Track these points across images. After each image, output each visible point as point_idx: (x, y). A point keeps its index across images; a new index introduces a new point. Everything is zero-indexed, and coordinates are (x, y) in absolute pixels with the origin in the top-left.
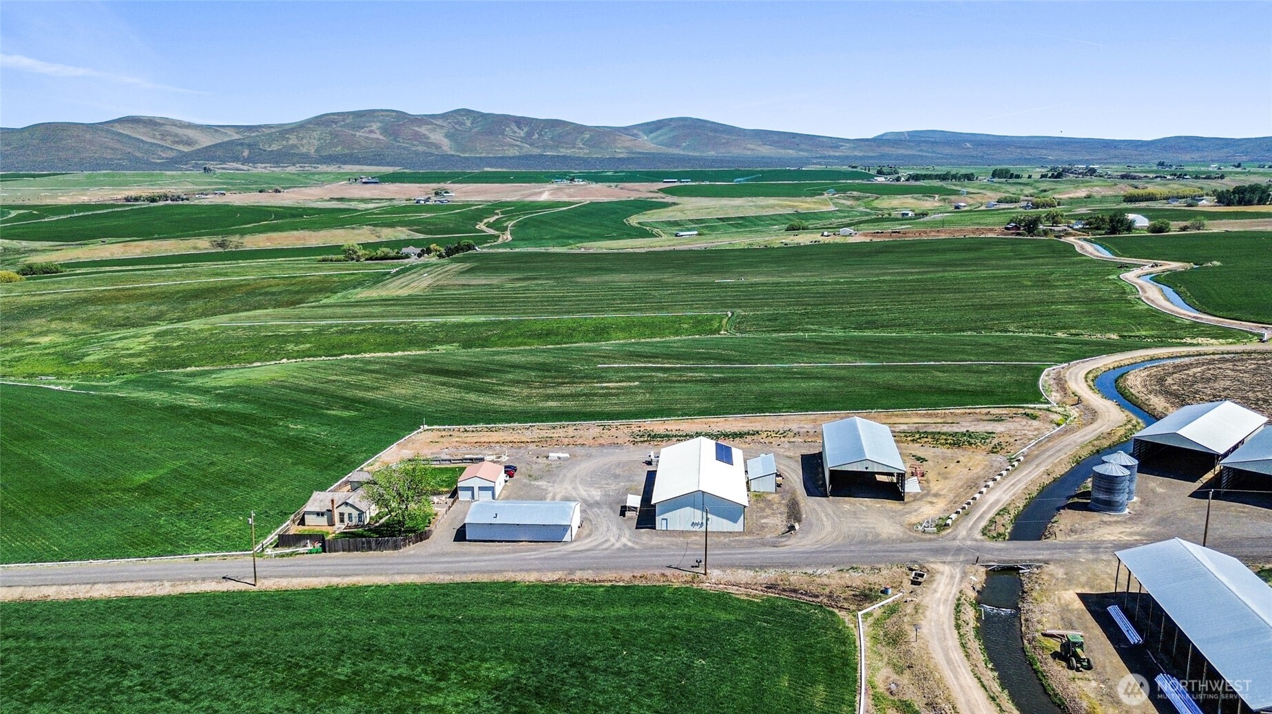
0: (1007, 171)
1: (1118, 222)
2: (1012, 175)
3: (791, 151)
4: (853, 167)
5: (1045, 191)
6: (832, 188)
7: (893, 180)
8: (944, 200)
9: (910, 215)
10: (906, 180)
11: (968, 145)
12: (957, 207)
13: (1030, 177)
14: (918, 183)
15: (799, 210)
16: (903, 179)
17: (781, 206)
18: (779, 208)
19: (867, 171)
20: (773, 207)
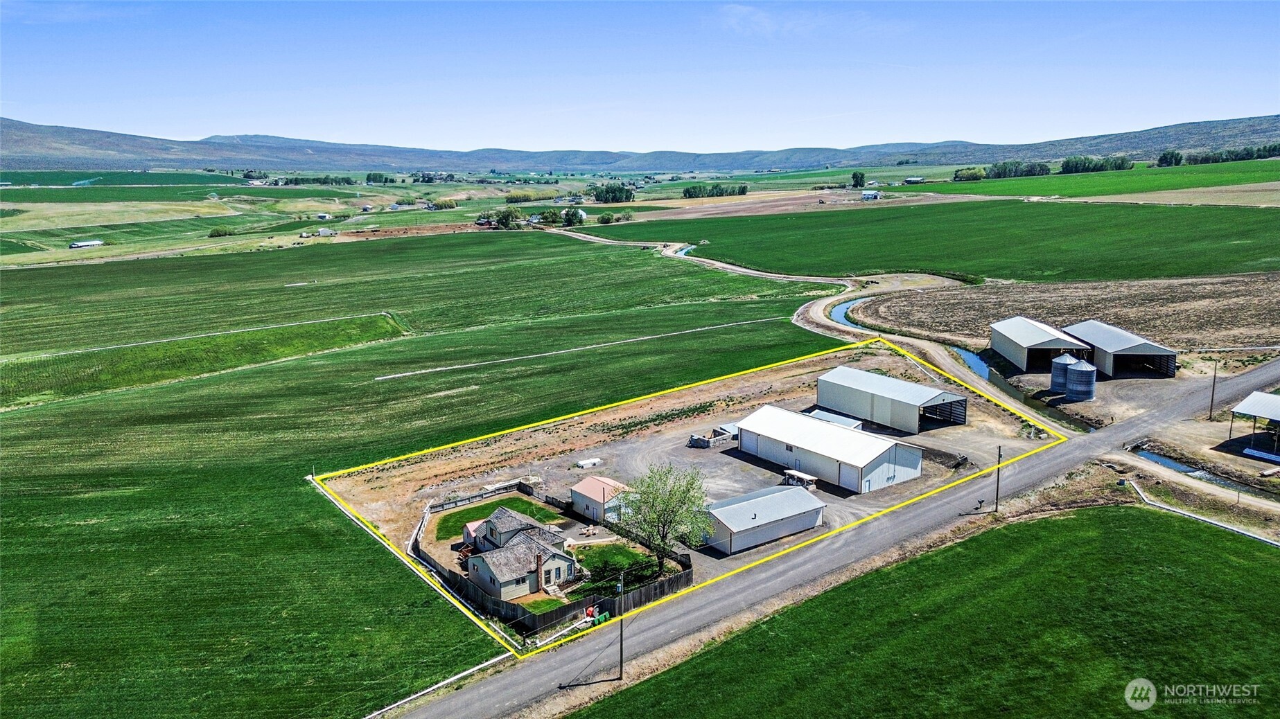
0: (381, 176)
1: (572, 215)
2: (386, 179)
3: (113, 153)
4: (209, 171)
5: (428, 194)
6: (214, 191)
7: (270, 184)
8: (346, 203)
9: (327, 218)
10: (285, 184)
11: (310, 152)
12: (365, 210)
13: (403, 181)
14: (298, 187)
15: (201, 215)
16: (280, 184)
17: (176, 211)
18: (175, 213)
19: (230, 175)
20: (166, 212)
